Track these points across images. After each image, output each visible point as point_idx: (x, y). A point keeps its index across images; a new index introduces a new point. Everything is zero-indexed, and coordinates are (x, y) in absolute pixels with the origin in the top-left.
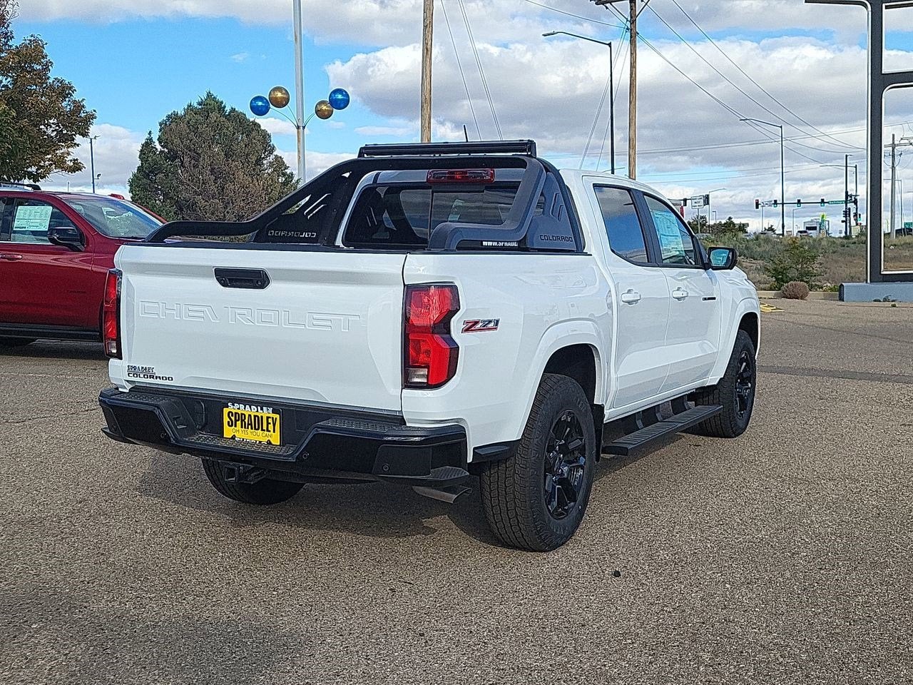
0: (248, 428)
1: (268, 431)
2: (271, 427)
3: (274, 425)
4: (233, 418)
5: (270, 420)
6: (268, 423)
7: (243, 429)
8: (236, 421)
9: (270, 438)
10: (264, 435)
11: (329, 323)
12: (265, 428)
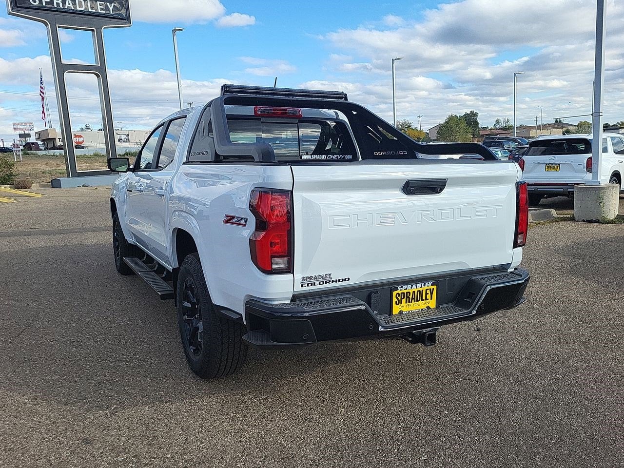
0: (412, 302)
1: (426, 299)
2: (429, 296)
3: (432, 294)
4: (399, 298)
5: (428, 292)
6: (427, 294)
7: (408, 303)
8: (402, 299)
9: (428, 305)
10: (423, 303)
11: (485, 213)
12: (424, 298)
